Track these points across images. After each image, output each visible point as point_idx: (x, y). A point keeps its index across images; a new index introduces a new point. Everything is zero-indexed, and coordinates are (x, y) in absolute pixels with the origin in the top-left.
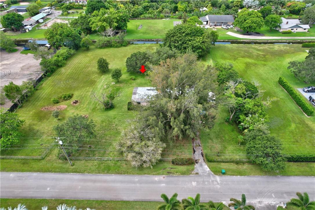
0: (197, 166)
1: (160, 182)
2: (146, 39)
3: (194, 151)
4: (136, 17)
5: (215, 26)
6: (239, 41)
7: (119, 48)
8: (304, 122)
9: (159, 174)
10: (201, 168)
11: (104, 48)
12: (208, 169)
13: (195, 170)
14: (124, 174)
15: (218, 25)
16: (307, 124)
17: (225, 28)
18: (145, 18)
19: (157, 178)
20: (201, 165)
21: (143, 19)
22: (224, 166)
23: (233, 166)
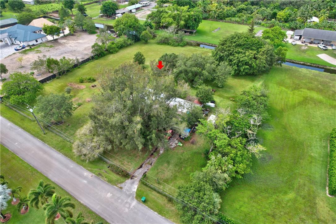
0: (129, 181)
1: (85, 178)
2: (210, 44)
3: (141, 167)
4: (221, 19)
5: (311, 43)
6: (328, 68)
7: (175, 48)
8: (314, 198)
9: (91, 171)
10: (130, 185)
11: (161, 44)
12: (135, 190)
13: (123, 184)
14: (69, 157)
15: (314, 43)
16: (315, 204)
17: (322, 47)
18: (231, 22)
19: (86, 173)
20: (133, 183)
21: (228, 22)
22: (153, 195)
23: (162, 201)
